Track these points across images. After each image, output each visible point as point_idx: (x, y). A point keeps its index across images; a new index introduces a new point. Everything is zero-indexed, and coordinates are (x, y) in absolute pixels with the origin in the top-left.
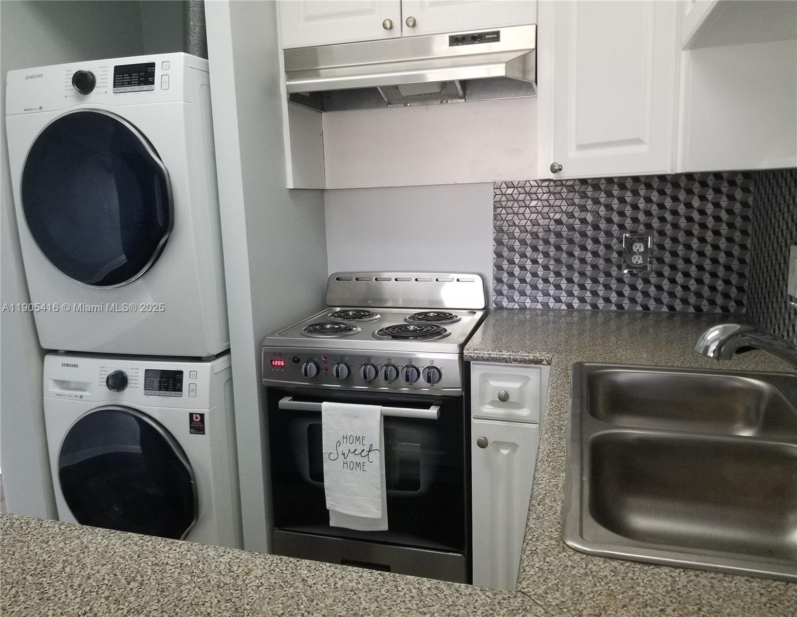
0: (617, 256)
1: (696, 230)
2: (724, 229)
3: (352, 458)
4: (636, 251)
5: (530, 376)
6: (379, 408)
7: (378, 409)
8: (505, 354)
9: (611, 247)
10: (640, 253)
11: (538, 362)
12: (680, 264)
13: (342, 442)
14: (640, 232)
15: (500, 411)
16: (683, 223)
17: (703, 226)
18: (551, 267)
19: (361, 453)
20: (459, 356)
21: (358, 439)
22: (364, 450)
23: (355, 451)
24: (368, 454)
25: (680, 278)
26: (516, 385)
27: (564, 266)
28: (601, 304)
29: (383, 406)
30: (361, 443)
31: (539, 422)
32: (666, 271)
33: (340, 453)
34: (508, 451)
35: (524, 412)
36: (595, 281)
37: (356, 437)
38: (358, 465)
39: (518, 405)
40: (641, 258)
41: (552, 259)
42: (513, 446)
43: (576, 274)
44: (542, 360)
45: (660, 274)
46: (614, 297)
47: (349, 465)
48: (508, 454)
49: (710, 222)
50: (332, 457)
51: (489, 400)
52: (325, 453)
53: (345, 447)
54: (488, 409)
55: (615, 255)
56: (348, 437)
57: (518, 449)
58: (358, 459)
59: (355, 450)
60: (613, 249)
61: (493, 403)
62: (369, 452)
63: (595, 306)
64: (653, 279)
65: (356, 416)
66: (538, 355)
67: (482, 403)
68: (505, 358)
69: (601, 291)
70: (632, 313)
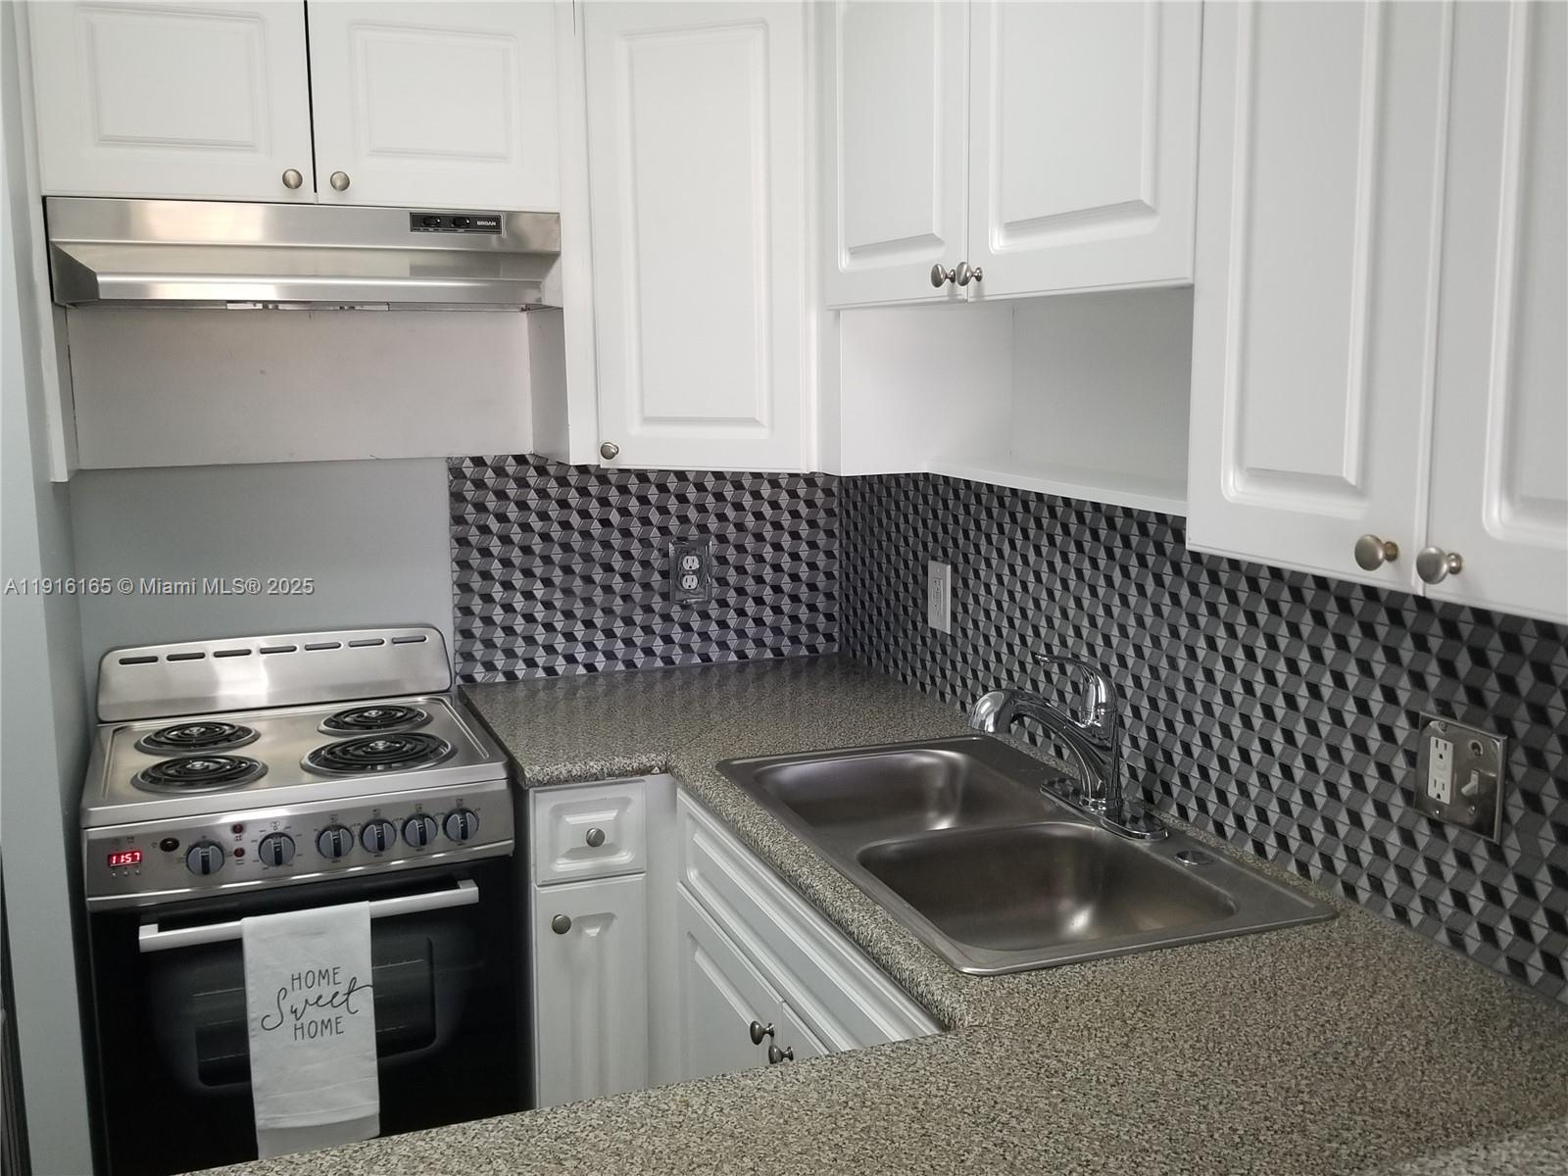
0: (660, 578)
1: (768, 532)
2: (804, 530)
3: (314, 1014)
4: (688, 568)
5: (630, 796)
6: (366, 904)
7: (363, 911)
8: (595, 766)
9: (651, 564)
10: (694, 572)
11: (646, 771)
12: (750, 586)
13: (289, 988)
14: (690, 538)
15: (584, 865)
16: (750, 521)
17: (777, 526)
18: (557, 604)
19: (331, 1001)
20: (508, 783)
21: (324, 974)
22: (337, 993)
23: (318, 999)
24: (347, 999)
25: (750, 607)
26: (610, 815)
27: (579, 601)
28: (639, 658)
29: (371, 901)
30: (331, 980)
31: (645, 869)
32: (732, 597)
33: (286, 1009)
34: (598, 930)
35: (624, 858)
36: (628, 621)
37: (320, 972)
38: (326, 1024)
39: (614, 849)
40: (696, 580)
41: (558, 590)
42: (606, 919)
43: (599, 613)
44: (652, 767)
45: (723, 603)
46: (658, 646)
47: (306, 1030)
48: (598, 934)
49: (786, 520)
50: (268, 1023)
51: (564, 849)
52: (255, 1019)
53: (296, 998)
54: (564, 866)
55: (657, 577)
56: (303, 976)
57: (615, 922)
58: (327, 1013)
59: (320, 997)
60: (653, 568)
61: (574, 854)
62: (349, 993)
63: (630, 664)
64: (714, 611)
65: (318, 930)
66: (644, 759)
67: (553, 858)
68: (595, 774)
69: (639, 637)
70: (686, 669)
